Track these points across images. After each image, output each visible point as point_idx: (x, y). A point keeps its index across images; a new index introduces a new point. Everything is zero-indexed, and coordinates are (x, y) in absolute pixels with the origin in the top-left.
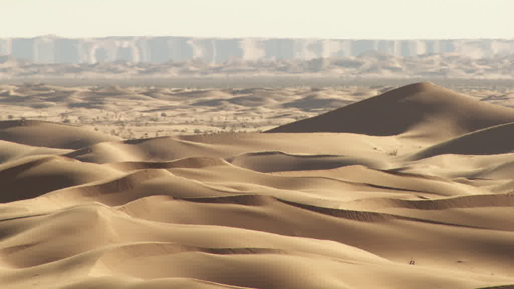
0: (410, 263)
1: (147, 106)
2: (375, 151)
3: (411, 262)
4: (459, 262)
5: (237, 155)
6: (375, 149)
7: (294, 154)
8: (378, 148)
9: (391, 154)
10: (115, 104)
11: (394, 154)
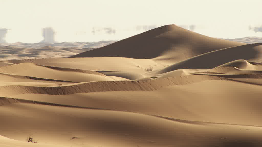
0: (29, 141)
1: (63, 55)
2: (138, 68)
3: (30, 139)
4: (74, 138)
6: (138, 67)
8: (140, 67)
9: (148, 70)
10: (45, 55)
11: (150, 70)
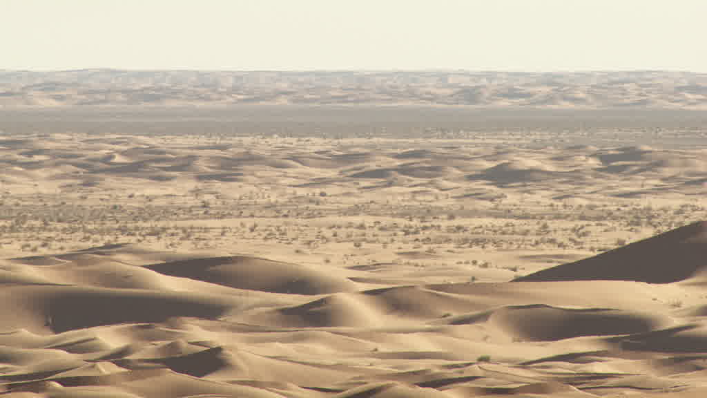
2: (656, 302)
5: (498, 308)
7: (562, 307)
8: (658, 299)
9: (674, 306)
11: (678, 305)
